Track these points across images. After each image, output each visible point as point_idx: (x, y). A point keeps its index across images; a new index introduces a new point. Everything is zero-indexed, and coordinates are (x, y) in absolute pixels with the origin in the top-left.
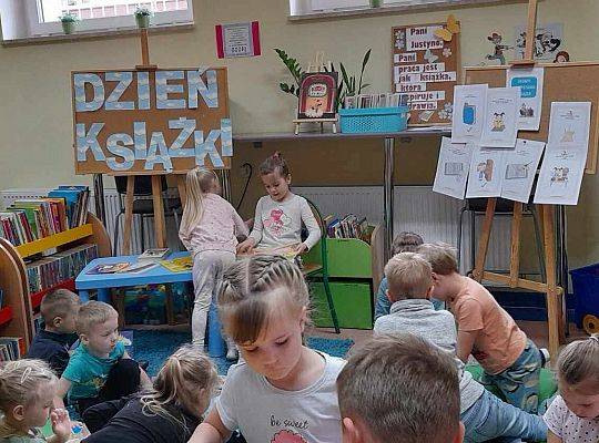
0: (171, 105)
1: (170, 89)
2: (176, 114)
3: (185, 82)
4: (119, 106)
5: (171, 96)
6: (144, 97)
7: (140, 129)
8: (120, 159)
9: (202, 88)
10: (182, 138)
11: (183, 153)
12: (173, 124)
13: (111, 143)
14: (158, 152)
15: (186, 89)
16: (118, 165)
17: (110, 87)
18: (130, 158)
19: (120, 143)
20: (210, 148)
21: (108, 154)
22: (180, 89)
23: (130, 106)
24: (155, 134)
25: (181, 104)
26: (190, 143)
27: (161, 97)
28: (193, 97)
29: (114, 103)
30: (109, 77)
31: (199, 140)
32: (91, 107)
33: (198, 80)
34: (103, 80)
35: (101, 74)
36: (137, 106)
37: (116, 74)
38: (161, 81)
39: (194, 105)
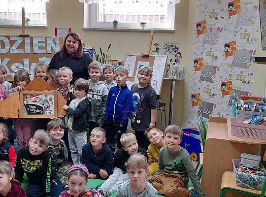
0: (40, 52)
1: (40, 45)
2: (42, 55)
3: (45, 42)
4: (17, 51)
5: (40, 48)
6: (28, 48)
7: (26, 62)
9: (53, 45)
12: (41, 60)
13: (13, 67)
15: (46, 45)
17: (12, 43)
19: (17, 67)
21: (12, 72)
22: (44, 45)
23: (22, 51)
24: (33, 64)
25: (44, 51)
27: (36, 49)
28: (49, 49)
29: (14, 50)
30: (11, 39)
32: (3, 51)
33: (51, 42)
34: (9, 40)
35: (8, 37)
36: (24, 51)
37: (15, 38)
38: (35, 41)
39: (50, 52)
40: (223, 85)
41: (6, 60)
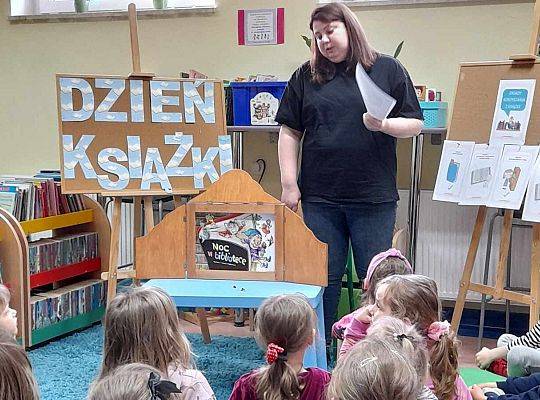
0: (166, 118)
1: (166, 101)
2: (172, 128)
3: (180, 94)
4: (111, 117)
5: (167, 109)
6: (137, 107)
7: (134, 144)
8: (114, 177)
9: (199, 102)
10: (179, 155)
11: (181, 172)
12: (169, 140)
13: (103, 159)
14: (154, 171)
15: (182, 101)
16: (112, 184)
17: (100, 95)
18: (124, 176)
19: (112, 159)
20: (209, 167)
21: (99, 170)
22: (175, 101)
23: (122, 117)
24: (150, 150)
25: (176, 118)
26: (187, 161)
27: (156, 109)
28: (190, 110)
29: (105, 113)
30: (99, 84)
31: (196, 158)
32: (79, 116)
33: (194, 93)
34: (93, 86)
35: (91, 80)
36: (129, 117)
37: (108, 81)
38: (156, 91)
39: (191, 119)
41: (87, 140)
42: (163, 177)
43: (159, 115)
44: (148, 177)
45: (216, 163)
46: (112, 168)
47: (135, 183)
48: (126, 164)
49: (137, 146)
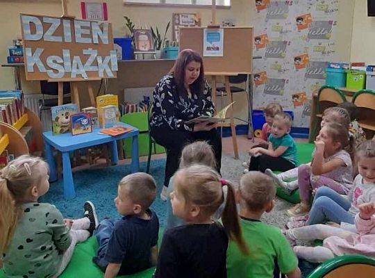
0: (83, 41)
1: (83, 31)
2: (86, 46)
3: (90, 28)
4: (53, 39)
5: (83, 36)
6: (68, 34)
8: (56, 71)
9: (100, 32)
10: (91, 60)
11: (91, 69)
12: (85, 52)
13: (49, 61)
14: (78, 68)
15: (91, 32)
16: (55, 75)
17: (46, 26)
18: (62, 70)
19: (55, 62)
20: (106, 66)
21: (48, 67)
22: (88, 32)
23: (59, 39)
24: (75, 57)
25: (88, 41)
26: (95, 63)
27: (78, 35)
28: (95, 37)
29: (49, 36)
30: (45, 20)
31: (100, 61)
32: (34, 37)
33: (98, 28)
34: (42, 21)
35: (40, 18)
36: (63, 39)
37: (50, 19)
38: (77, 26)
39: (96, 41)
40: (296, 59)
41: (39, 51)
42: (82, 71)
43: (79, 39)
44: (74, 71)
45: (109, 64)
46: (55, 66)
47: (68, 74)
48: (62, 64)
49: (68, 55)
